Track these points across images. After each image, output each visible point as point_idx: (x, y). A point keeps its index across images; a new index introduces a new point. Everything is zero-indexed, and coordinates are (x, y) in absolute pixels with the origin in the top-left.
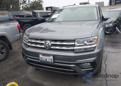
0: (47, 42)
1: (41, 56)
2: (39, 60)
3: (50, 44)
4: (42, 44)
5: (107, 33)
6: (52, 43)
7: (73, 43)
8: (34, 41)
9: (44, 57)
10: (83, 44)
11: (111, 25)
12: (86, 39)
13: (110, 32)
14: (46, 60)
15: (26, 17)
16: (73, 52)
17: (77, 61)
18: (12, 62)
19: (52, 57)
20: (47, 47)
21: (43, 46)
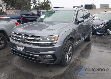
0: (22, 37)
1: (18, 47)
2: (16, 49)
3: (24, 38)
4: (19, 38)
5: (98, 33)
6: (26, 37)
7: (39, 39)
8: (18, 36)
9: (19, 48)
10: (46, 40)
11: (102, 26)
12: (49, 37)
13: (100, 33)
14: (21, 50)
15: (31, 16)
16: (39, 45)
17: (40, 52)
18: (7, 51)
19: (23, 48)
20: (22, 41)
21: (20, 40)
